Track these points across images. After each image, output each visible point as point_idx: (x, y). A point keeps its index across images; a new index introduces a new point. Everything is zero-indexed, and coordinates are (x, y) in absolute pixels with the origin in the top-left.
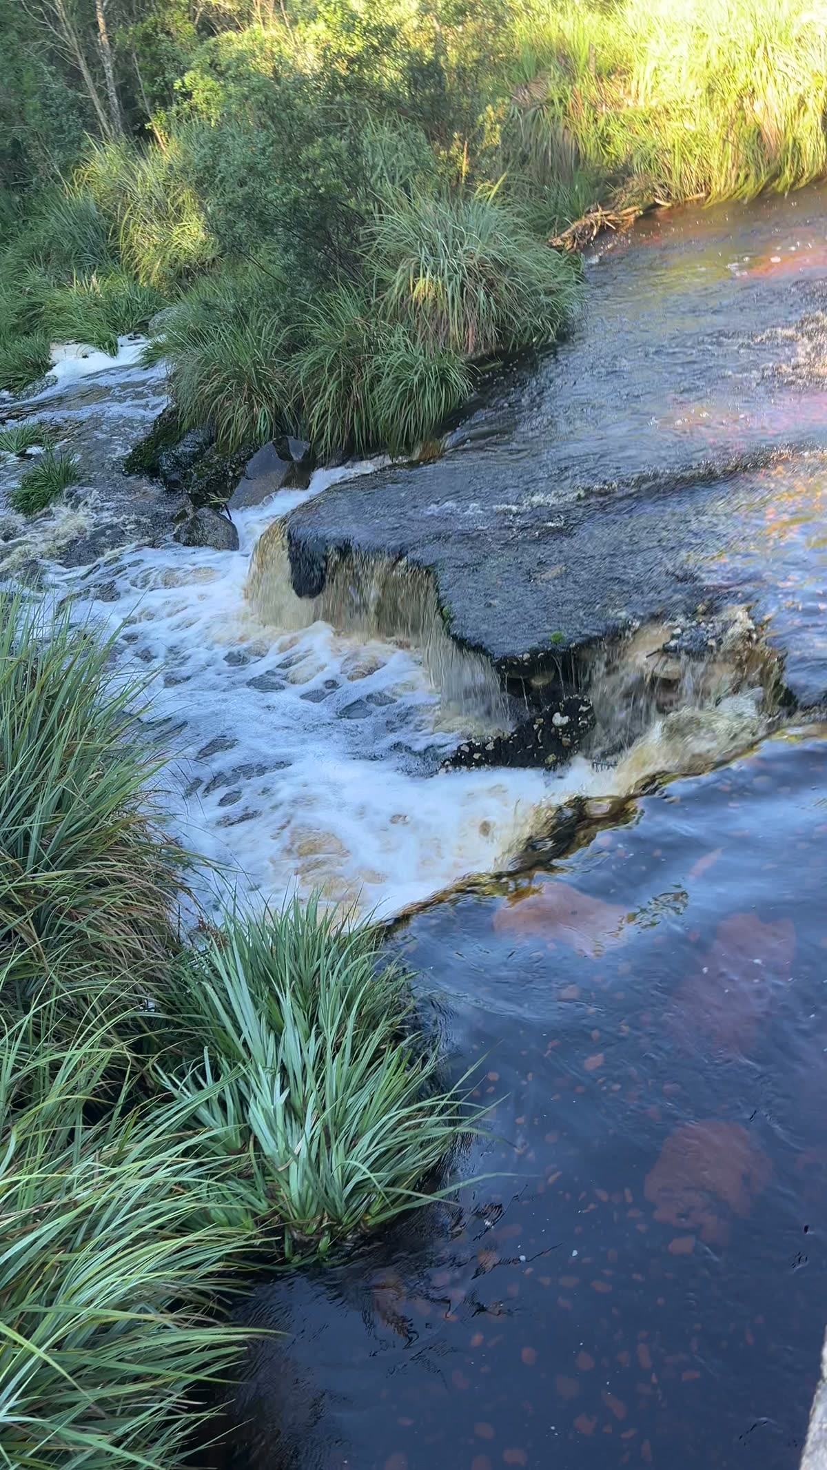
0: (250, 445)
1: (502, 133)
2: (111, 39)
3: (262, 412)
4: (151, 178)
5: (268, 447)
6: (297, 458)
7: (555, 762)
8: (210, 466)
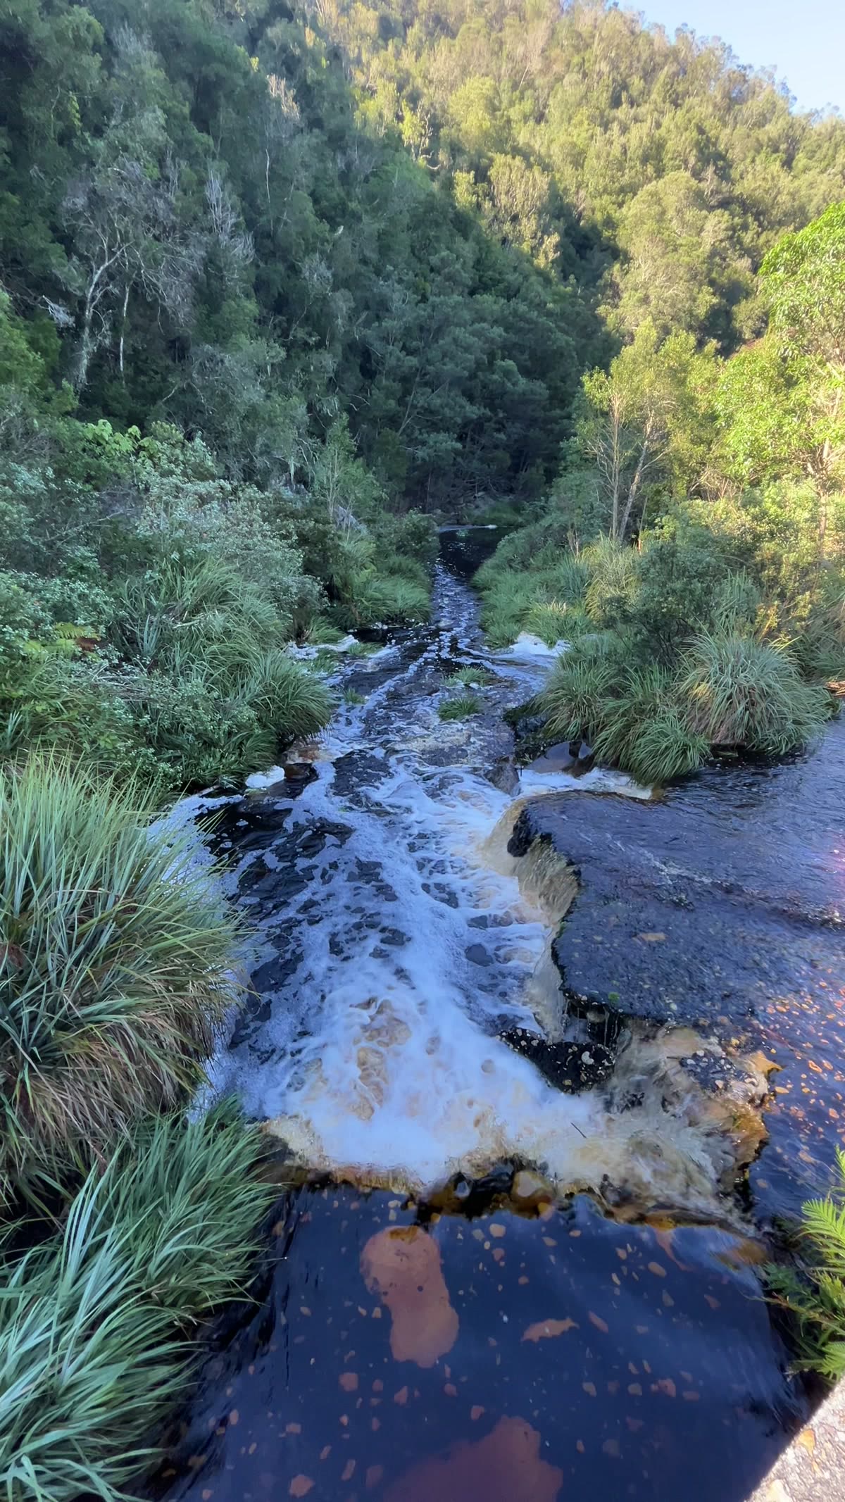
0: (560, 736)
1: (811, 611)
2: (639, 488)
3: (576, 722)
4: (621, 563)
5: (566, 744)
6: (581, 756)
7: (569, 1087)
8: (534, 738)
